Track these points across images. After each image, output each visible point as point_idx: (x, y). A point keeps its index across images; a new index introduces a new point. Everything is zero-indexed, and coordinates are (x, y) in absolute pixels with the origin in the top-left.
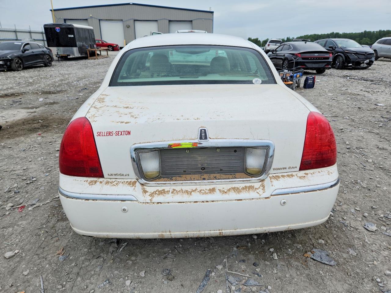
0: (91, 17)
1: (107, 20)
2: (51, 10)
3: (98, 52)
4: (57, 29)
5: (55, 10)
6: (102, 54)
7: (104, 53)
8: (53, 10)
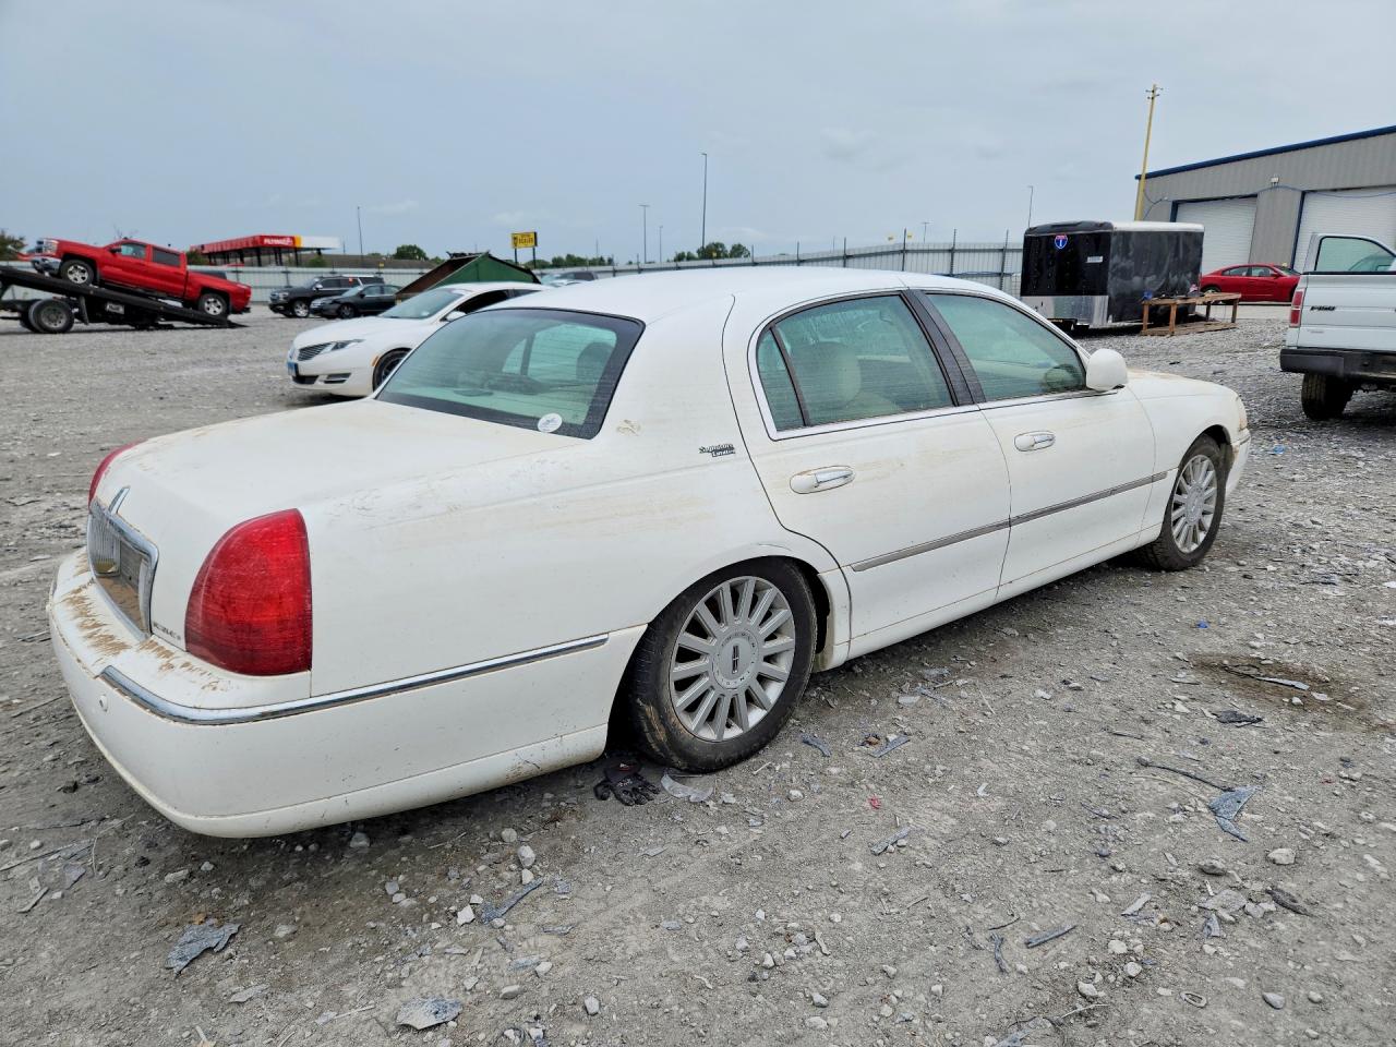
0: (1275, 186)
1: (1335, 190)
2: (1138, 177)
3: (1201, 310)
4: (1058, 241)
5: (1149, 176)
6: (1211, 316)
7: (1221, 313)
8: (1143, 177)
